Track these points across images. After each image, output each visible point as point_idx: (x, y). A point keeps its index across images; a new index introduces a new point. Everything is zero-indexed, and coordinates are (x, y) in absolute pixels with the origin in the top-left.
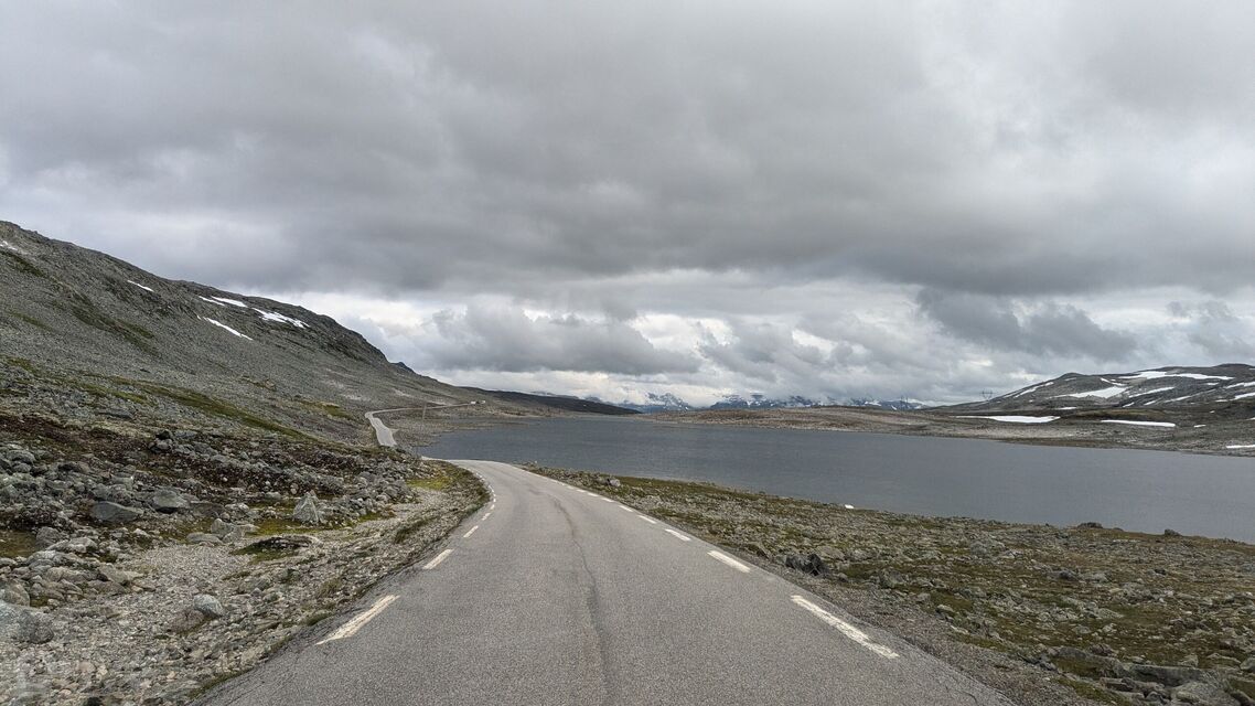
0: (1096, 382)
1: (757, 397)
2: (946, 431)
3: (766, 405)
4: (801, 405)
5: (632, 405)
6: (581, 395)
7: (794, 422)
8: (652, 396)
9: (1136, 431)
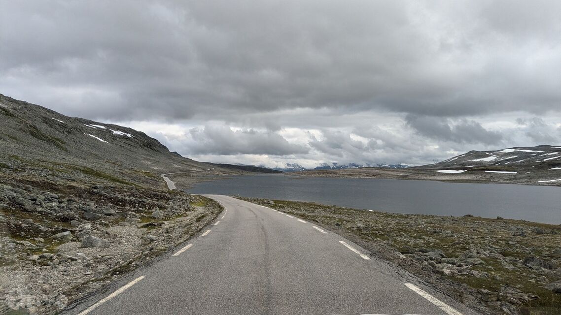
0: (483, 155)
1: (334, 164)
2: (417, 177)
3: (339, 168)
4: (354, 167)
5: (279, 169)
6: (256, 165)
7: (350, 175)
8: (288, 165)
9: (500, 176)
